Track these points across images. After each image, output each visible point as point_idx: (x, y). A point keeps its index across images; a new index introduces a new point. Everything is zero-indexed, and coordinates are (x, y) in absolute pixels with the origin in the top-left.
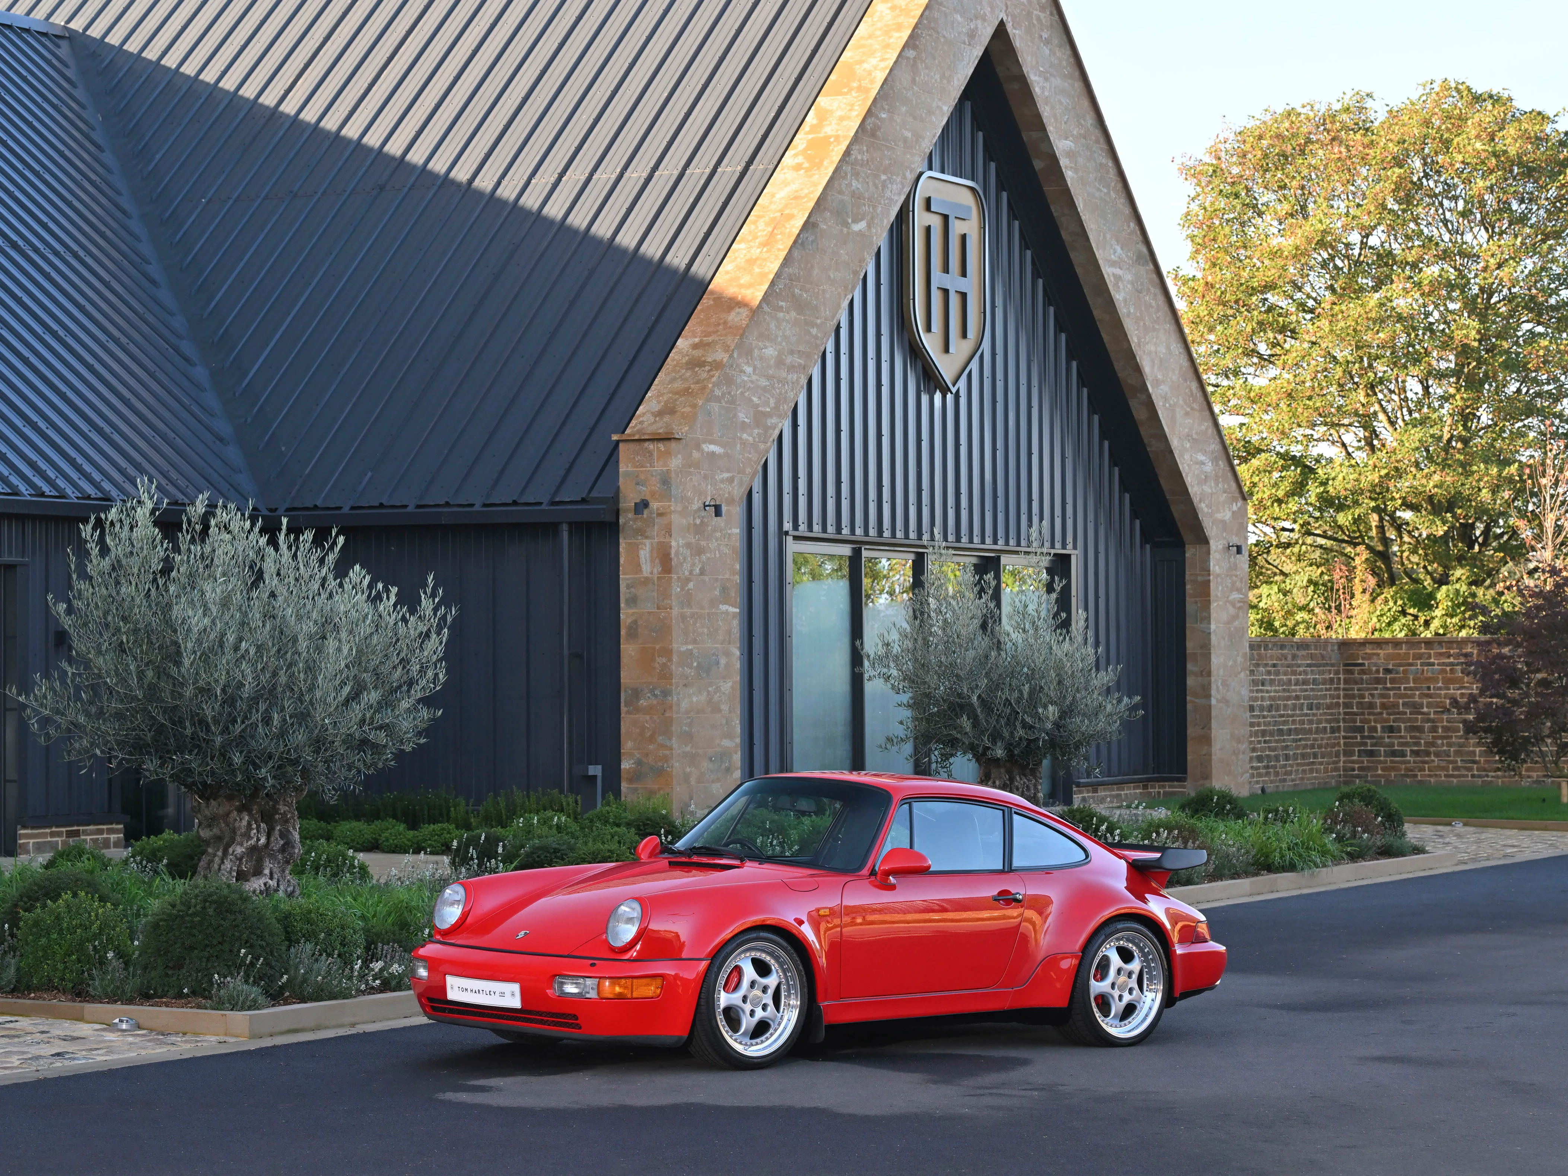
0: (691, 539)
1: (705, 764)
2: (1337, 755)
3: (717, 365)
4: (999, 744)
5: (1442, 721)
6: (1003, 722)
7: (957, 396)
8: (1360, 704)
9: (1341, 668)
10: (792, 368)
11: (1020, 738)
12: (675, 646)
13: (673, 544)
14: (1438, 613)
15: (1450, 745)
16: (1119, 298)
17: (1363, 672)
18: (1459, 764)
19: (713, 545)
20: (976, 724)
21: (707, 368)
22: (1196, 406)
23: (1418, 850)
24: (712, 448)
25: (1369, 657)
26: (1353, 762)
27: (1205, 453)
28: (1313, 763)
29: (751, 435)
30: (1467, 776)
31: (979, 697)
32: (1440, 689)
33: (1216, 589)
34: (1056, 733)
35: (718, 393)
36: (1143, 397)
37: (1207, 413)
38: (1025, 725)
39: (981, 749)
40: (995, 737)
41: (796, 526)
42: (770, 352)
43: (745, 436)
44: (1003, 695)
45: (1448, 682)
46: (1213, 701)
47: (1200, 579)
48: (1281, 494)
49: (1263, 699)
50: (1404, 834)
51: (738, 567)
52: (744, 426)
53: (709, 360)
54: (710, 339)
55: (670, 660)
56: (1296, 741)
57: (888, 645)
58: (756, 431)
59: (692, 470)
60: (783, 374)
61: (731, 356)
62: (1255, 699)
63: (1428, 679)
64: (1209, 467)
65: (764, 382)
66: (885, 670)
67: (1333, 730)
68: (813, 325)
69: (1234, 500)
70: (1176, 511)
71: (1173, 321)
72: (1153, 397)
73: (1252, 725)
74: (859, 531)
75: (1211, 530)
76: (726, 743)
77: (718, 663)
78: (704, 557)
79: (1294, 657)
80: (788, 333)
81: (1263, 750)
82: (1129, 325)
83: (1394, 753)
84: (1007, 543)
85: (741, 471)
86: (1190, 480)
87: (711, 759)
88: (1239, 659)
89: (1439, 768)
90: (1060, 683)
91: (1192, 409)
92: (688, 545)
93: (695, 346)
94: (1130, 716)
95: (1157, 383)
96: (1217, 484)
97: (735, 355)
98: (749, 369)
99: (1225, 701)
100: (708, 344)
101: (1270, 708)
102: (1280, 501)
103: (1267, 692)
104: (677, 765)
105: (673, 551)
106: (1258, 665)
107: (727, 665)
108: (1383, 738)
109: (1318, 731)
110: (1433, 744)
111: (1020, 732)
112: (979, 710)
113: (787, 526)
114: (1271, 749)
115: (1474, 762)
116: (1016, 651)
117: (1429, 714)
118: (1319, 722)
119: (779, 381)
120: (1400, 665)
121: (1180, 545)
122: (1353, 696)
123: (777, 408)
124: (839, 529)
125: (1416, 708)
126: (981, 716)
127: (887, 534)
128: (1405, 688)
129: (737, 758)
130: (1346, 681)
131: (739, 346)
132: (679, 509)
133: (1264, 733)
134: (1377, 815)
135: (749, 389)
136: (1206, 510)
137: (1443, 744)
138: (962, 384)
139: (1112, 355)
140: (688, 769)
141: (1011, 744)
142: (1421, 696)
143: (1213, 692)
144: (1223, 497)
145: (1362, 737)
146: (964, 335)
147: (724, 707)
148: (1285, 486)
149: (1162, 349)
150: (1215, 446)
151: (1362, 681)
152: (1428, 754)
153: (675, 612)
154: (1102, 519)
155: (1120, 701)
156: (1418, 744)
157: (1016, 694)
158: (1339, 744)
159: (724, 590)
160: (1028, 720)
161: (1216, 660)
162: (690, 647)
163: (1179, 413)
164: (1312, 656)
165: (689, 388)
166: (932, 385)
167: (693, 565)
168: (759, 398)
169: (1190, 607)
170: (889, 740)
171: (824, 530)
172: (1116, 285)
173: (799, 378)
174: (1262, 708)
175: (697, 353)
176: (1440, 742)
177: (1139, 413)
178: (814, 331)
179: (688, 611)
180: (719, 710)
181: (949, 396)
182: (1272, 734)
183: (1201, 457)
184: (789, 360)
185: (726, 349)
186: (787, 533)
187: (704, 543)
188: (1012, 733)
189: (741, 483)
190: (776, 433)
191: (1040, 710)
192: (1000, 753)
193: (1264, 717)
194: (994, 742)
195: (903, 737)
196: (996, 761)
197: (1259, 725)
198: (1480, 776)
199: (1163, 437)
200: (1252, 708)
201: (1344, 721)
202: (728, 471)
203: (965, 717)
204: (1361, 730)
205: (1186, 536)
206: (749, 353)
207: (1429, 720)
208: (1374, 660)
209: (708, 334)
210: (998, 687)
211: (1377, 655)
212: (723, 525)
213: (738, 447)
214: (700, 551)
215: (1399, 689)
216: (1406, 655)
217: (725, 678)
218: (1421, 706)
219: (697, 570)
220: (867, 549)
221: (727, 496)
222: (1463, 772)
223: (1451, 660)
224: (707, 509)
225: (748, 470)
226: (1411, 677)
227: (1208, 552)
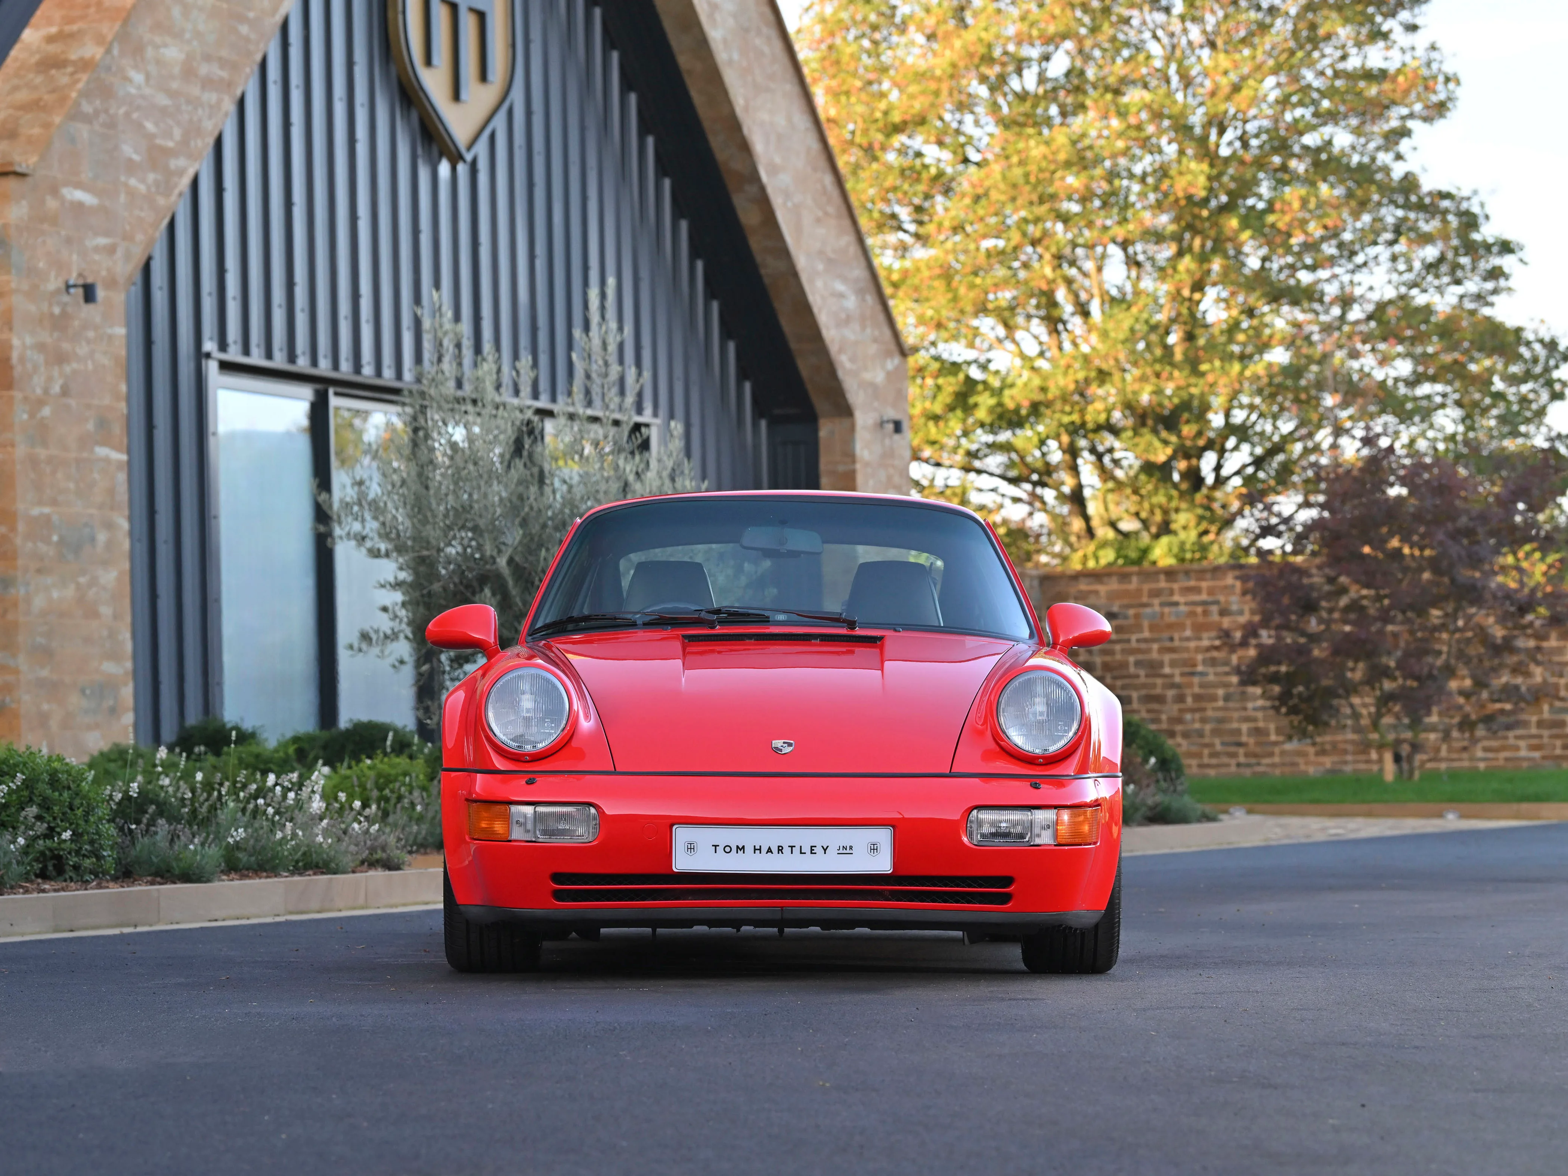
0: (46, 337)
1: (75, 700)
3: (86, 65)
5: (1190, 685)
7: (474, 165)
10: (208, 83)
12: (21, 506)
13: (16, 342)
15: (1203, 720)
16: (716, 34)
18: (1219, 748)
19: (83, 350)
20: (505, 604)
21: (70, 69)
22: (831, 210)
24: (79, 195)
27: (844, 280)
29: (143, 181)
30: (1228, 765)
31: (511, 561)
32: (1188, 639)
33: (865, 483)
35: (87, 108)
36: (752, 190)
37: (847, 222)
41: (223, 346)
42: (173, 53)
43: (133, 182)
45: (1199, 629)
47: (841, 468)
48: (937, 408)
51: (124, 388)
52: (131, 167)
53: (73, 57)
54: (75, 27)
55: (13, 529)
57: (361, 483)
58: (151, 177)
59: (45, 226)
60: (195, 90)
61: (108, 51)
63: (1170, 626)
64: (851, 302)
65: (163, 100)
68: (242, 19)
69: (888, 354)
70: (804, 366)
71: (795, 80)
72: (770, 190)
74: (324, 363)
75: (856, 396)
76: (109, 667)
77: (93, 539)
78: (68, 369)
80: (201, 27)
82: (731, 78)
84: (553, 400)
85: (128, 237)
86: (824, 318)
87: (83, 691)
91: (826, 214)
92: (41, 347)
93: (50, 39)
95: (774, 170)
96: (863, 328)
97: (116, 52)
98: (138, 77)
100: (71, 36)
102: (936, 418)
104: (26, 698)
105: (15, 355)
107: (110, 545)
110: (1179, 721)
112: (510, 583)
113: (209, 346)
115: (1240, 744)
116: (569, 492)
117: (1171, 676)
119: (188, 102)
120: (1130, 606)
121: (811, 419)
123: (185, 141)
125: (1154, 668)
126: (514, 591)
127: (368, 370)
128: (1138, 641)
129: (127, 692)
131: (123, 37)
132: (25, 286)
135: (138, 108)
136: (848, 365)
137: (1193, 721)
138: (481, 149)
139: (707, 124)
140: (45, 707)
142: (1163, 650)
144: (873, 349)
146: (483, 76)
147: (106, 611)
148: (945, 398)
149: (781, 121)
150: (859, 272)
153: (21, 451)
154: (694, 376)
159: (103, 423)
162: (47, 510)
163: (807, 220)
165: (40, 99)
166: (435, 151)
167: (50, 379)
168: (156, 124)
170: (365, 637)
171: (269, 355)
172: (711, 16)
173: (220, 102)
175: (53, 49)
176: (1188, 716)
177: (749, 217)
178: (244, 29)
179: (42, 453)
180: (96, 615)
181: (461, 168)
183: (840, 287)
184: (204, 69)
185: (100, 39)
186: (208, 355)
187: (66, 346)
189: (128, 256)
190: (185, 183)
195: (389, 632)
198: (1248, 765)
199: (784, 253)
202: (107, 234)
203: (487, 592)
205: (820, 404)
206: (138, 50)
207: (1173, 686)
209: (70, 21)
210: (540, 545)
211: (1096, 592)
212: (98, 319)
213: (122, 198)
214: (61, 358)
215: (1128, 641)
216: (1139, 591)
217: (105, 564)
218: (1161, 665)
219: (56, 389)
220: (337, 394)
221: (104, 273)
222: (1225, 760)
223: (1204, 597)
224: (72, 290)
225: (140, 237)
226: (1146, 624)
227: (852, 429)
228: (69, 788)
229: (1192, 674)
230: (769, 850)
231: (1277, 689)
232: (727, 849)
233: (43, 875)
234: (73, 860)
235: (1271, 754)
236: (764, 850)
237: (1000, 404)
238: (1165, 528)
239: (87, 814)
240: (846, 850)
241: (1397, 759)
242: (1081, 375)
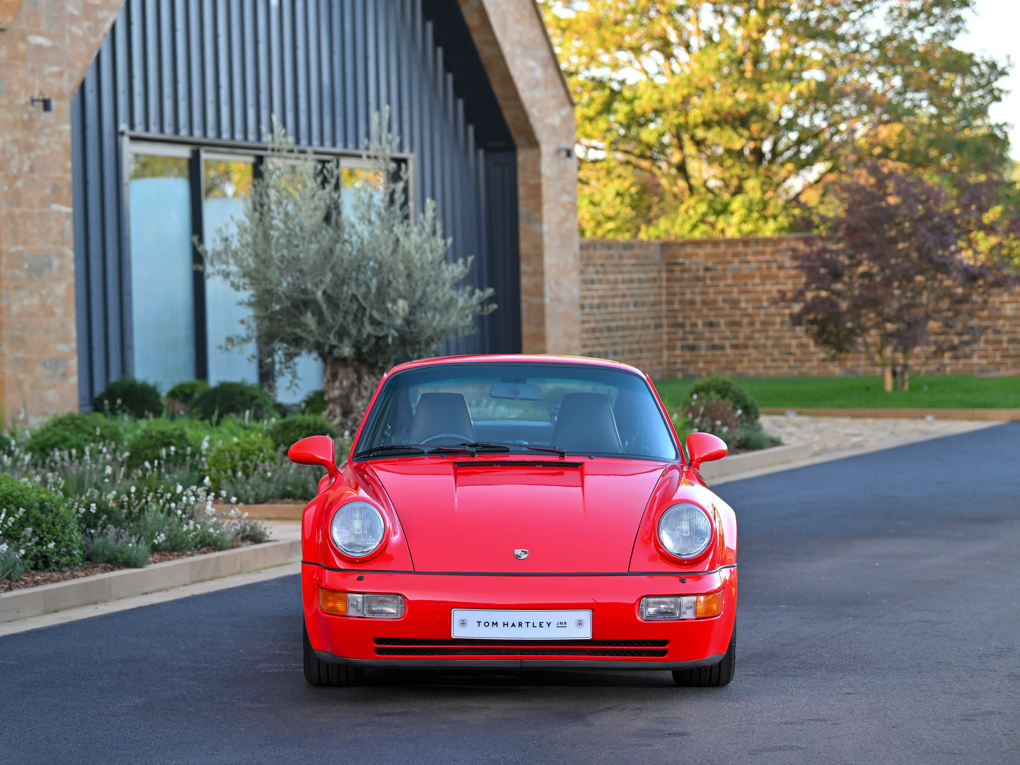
0: (19, 135)
1: (39, 371)
2: (661, 349)
4: (346, 341)
5: (758, 315)
6: (350, 318)
8: (682, 302)
9: (664, 267)
11: (369, 336)
12: (4, 247)
14: (735, 219)
15: (767, 338)
17: (684, 271)
18: (777, 356)
19: (42, 141)
20: (321, 321)
22: (526, 13)
23: (775, 443)
24: (40, 40)
25: (689, 256)
26: (677, 356)
27: (534, 58)
28: (639, 359)
29: (80, 28)
30: (783, 367)
31: (324, 292)
32: (757, 285)
33: (548, 191)
34: (406, 329)
36: (474, 3)
37: (536, 21)
38: (374, 322)
39: (327, 348)
40: (342, 334)
41: (132, 126)
43: (74, 29)
44: (348, 290)
45: (764, 279)
46: (547, 300)
47: (532, 182)
49: (593, 297)
50: (760, 428)
51: (69, 164)
52: (73, 19)
56: (623, 337)
57: (226, 240)
58: (86, 25)
59: (18, 62)
62: (584, 297)
63: (746, 277)
64: (539, 73)
66: (224, 267)
67: (658, 326)
69: (562, 105)
70: (509, 116)
72: (486, 3)
73: (583, 322)
74: (197, 133)
75: (541, 134)
76: (62, 348)
77: (50, 265)
78: (33, 155)
79: (621, 257)
81: (593, 346)
83: (714, 347)
84: (346, 146)
85: (71, 66)
86: (521, 85)
87: (44, 364)
88: (571, 259)
89: (758, 360)
90: (409, 276)
92: (15, 142)
94: (482, 310)
96: (547, 89)
99: (558, 300)
101: (599, 306)
102: (591, 120)
103: (597, 290)
104: (8, 371)
106: (587, 265)
107: (61, 268)
108: (702, 333)
109: (644, 327)
110: (751, 338)
111: (368, 329)
112: (324, 307)
113: (123, 126)
114: (601, 345)
115: (790, 354)
116: (362, 244)
117: (746, 309)
118: (644, 318)
120: (719, 263)
121: (512, 149)
122: (674, 294)
124: (177, 130)
125: (735, 303)
126: (327, 313)
127: (226, 135)
128: (724, 285)
129: (73, 363)
130: (669, 280)
132: (5, 102)
133: (594, 330)
134: (735, 409)
136: (537, 114)
137: (760, 338)
140: (21, 376)
141: (359, 342)
142: (741, 292)
143: (547, 291)
144: (553, 103)
145: (685, 333)
147: (59, 311)
150: (544, 53)
151: (682, 280)
152: (746, 347)
153: (3, 211)
154: (437, 124)
155: (472, 294)
156: (736, 338)
157: (363, 289)
158: (661, 340)
159: (56, 189)
160: (376, 315)
161: (549, 260)
162: (20, 248)
163: (510, 21)
164: (636, 257)
167: (22, 162)
169: (523, 209)
170: (230, 340)
171: (162, 130)
174: (591, 306)
176: (757, 335)
179: (17, 211)
180: (53, 314)
182: (601, 330)
183: (532, 63)
186: (122, 133)
187: (32, 140)
188: (359, 331)
189: (71, 78)
190: (107, 27)
191: (389, 305)
192: (347, 350)
193: (594, 314)
194: (341, 340)
195: (246, 336)
196: (343, 361)
197: (589, 322)
198: (796, 367)
199: (495, 43)
200: (582, 307)
201: (668, 317)
202: (57, 64)
203: (309, 315)
204: (682, 326)
205: (518, 140)
207: (747, 315)
208: (695, 259)
210: (343, 282)
211: (697, 254)
212: (52, 121)
213: (68, 40)
214: (28, 148)
215: (718, 286)
216: (725, 254)
217: (58, 280)
218: (739, 301)
219: (26, 168)
220: (206, 151)
221: (56, 90)
222: (780, 363)
223: (767, 257)
224: (36, 103)
225: (79, 65)
226: (729, 275)
227: (539, 156)
228: (52, 511)
229: (760, 308)
230: (513, 625)
231: (815, 328)
232: (486, 624)
233: (36, 568)
234: (55, 558)
235: (810, 360)
236: (510, 625)
237: (632, 110)
238: (739, 190)
239: (63, 527)
240: (562, 625)
241: (894, 374)
242: (685, 92)
